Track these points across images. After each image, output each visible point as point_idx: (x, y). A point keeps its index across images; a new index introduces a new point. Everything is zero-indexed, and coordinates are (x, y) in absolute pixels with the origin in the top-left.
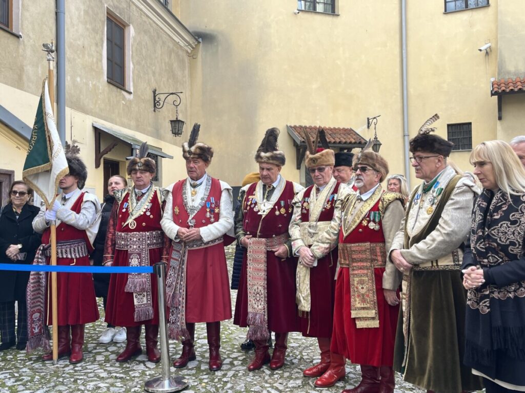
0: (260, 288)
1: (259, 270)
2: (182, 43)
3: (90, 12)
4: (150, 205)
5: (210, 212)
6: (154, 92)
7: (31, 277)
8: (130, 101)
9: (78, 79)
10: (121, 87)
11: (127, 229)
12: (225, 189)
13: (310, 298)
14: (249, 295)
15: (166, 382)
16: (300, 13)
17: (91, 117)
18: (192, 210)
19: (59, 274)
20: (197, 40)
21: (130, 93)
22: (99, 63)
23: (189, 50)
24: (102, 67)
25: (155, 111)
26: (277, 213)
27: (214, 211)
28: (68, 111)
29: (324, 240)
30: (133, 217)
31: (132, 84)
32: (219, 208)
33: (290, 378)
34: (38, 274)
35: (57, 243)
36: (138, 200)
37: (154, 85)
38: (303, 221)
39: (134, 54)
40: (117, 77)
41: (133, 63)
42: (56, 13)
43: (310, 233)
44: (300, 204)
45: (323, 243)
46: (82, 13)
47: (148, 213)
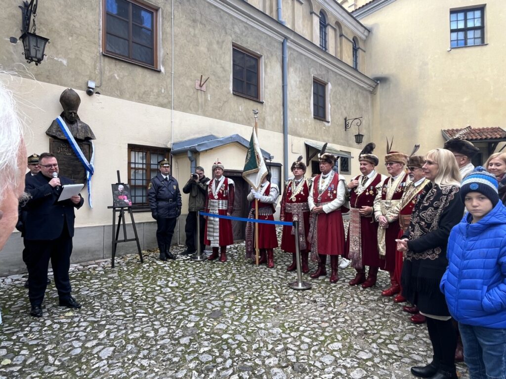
0: (357, 238)
1: (356, 227)
2: (365, 86)
3: (303, 81)
4: (303, 188)
5: (330, 193)
6: (345, 119)
7: (247, 224)
8: (329, 127)
9: (296, 119)
10: (323, 119)
11: (291, 202)
12: (341, 180)
13: (385, 247)
14: (350, 241)
15: (300, 284)
16: (452, 50)
17: (304, 139)
18: (321, 192)
19: (259, 224)
20: (376, 82)
21: (328, 122)
22: (309, 108)
23: (371, 89)
24: (310, 110)
25: (346, 130)
26: (367, 194)
27: (333, 193)
28: (289, 137)
29: (395, 211)
30: (294, 195)
31: (330, 117)
32: (336, 191)
33: (373, 294)
34: (250, 223)
35: (259, 208)
36: (296, 186)
37: (345, 115)
38: (383, 199)
39: (331, 99)
40: (320, 114)
41: (331, 105)
42: (283, 86)
43: (386, 207)
44: (381, 189)
45: (394, 213)
46: (298, 82)
47: (302, 193)
